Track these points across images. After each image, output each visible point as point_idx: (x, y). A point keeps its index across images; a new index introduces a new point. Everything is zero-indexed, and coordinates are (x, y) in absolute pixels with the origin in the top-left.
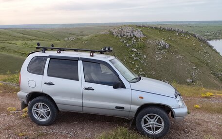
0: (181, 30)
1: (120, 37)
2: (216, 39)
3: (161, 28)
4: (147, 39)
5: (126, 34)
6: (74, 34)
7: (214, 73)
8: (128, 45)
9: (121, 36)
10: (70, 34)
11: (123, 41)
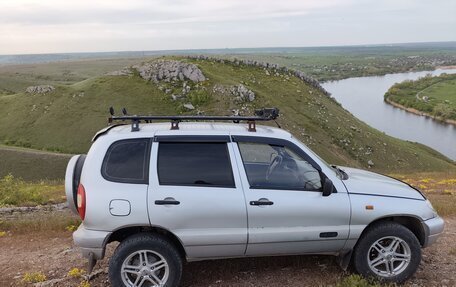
0: (272, 64)
1: (156, 81)
2: (333, 79)
3: (236, 61)
4: (212, 84)
5: (168, 75)
6: (47, 78)
7: (336, 142)
8: (174, 97)
9: (159, 79)
10: (39, 77)
11: (164, 90)
